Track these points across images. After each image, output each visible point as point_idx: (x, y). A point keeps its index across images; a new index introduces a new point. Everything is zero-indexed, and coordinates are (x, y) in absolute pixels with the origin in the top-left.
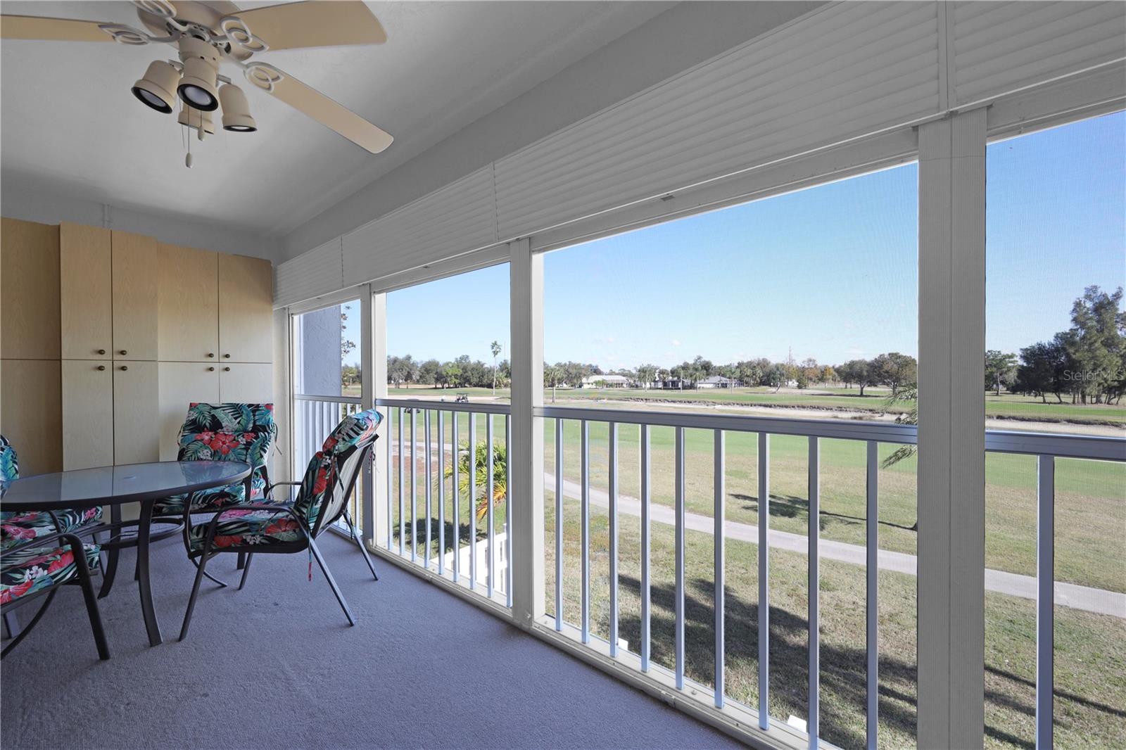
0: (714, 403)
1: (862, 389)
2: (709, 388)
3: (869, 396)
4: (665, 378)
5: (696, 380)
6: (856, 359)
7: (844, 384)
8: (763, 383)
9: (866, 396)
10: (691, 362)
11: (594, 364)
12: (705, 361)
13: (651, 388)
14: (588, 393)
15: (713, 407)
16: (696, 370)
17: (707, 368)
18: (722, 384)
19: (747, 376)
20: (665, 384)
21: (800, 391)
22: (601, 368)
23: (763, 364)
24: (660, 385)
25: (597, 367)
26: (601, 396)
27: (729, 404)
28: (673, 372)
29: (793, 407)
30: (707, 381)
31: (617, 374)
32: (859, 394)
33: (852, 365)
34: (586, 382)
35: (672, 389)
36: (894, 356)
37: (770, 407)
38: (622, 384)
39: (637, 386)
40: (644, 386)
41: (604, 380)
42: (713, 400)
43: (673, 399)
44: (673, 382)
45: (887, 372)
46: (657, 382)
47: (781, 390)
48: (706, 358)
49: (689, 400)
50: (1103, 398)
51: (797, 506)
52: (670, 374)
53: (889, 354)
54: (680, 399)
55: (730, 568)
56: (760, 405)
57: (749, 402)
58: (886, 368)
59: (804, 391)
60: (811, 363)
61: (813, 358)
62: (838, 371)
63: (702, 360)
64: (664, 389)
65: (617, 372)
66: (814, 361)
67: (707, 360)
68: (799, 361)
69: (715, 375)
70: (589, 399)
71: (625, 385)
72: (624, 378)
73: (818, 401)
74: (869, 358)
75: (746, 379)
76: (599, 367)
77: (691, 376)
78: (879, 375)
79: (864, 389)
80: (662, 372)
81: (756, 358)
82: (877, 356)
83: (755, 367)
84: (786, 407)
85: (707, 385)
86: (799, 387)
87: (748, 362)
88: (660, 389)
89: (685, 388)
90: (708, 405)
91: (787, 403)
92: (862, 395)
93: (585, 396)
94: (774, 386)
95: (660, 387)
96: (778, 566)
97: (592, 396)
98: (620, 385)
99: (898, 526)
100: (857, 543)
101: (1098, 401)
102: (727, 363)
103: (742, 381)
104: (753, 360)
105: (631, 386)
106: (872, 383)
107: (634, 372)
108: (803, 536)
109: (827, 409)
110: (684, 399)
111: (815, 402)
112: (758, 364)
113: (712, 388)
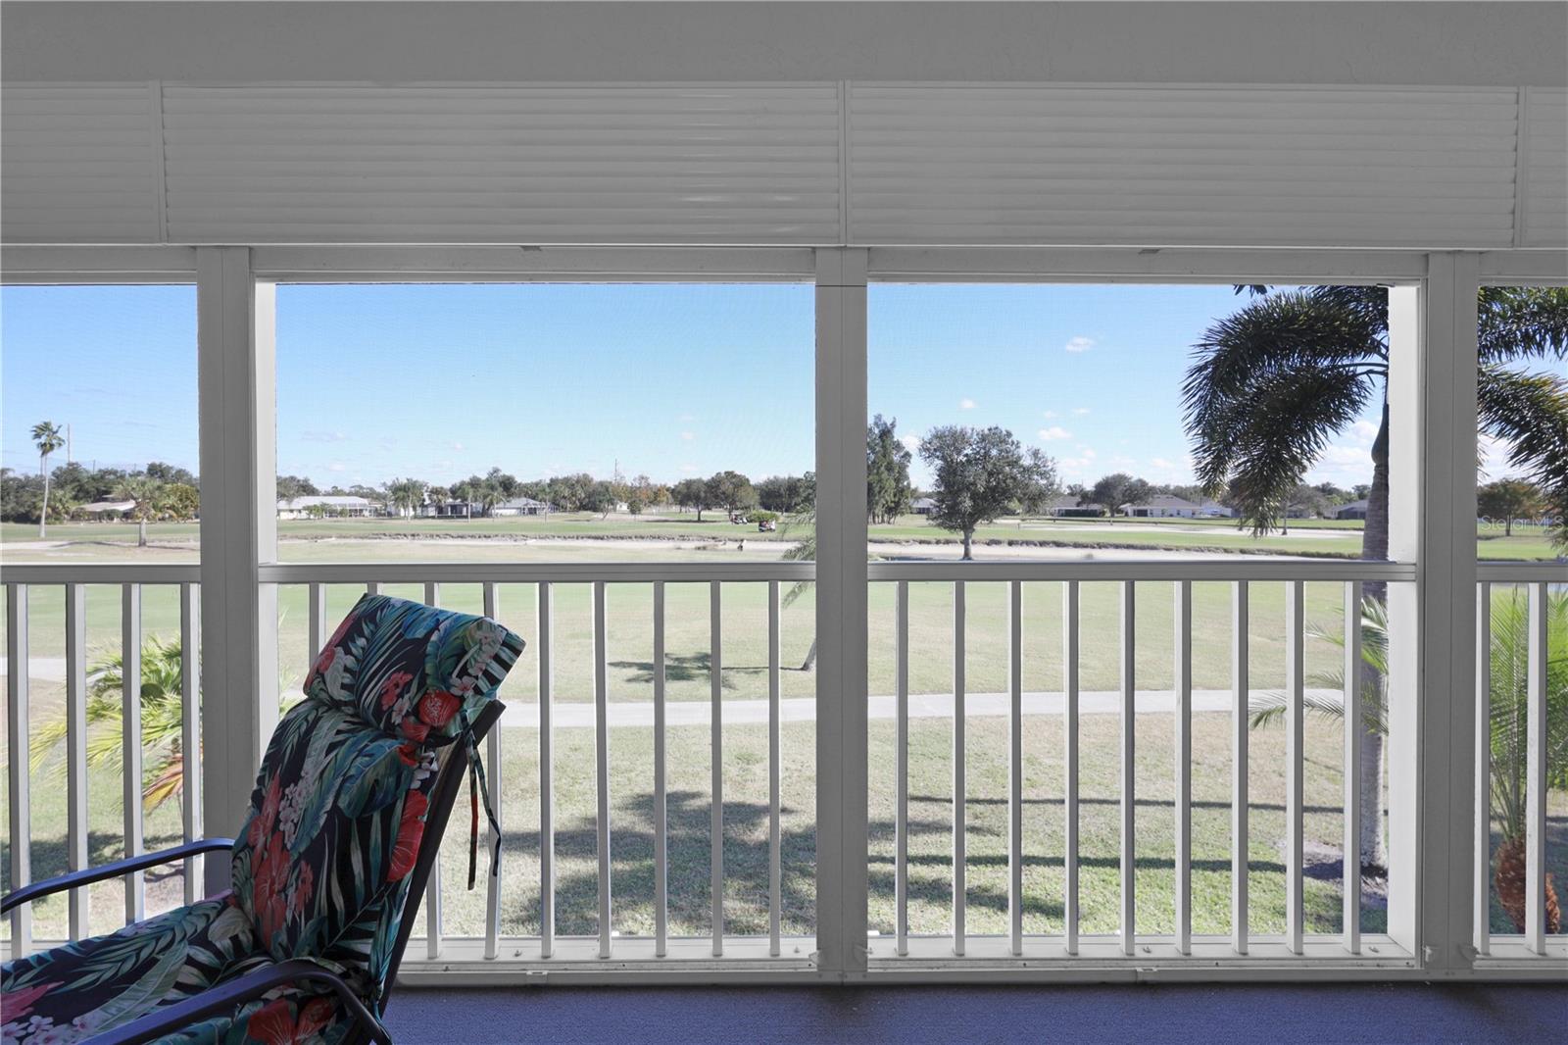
0: (525, 537)
1: (699, 513)
2: (510, 516)
3: (706, 521)
4: (440, 501)
5: (491, 503)
6: (694, 477)
7: (678, 507)
8: (583, 507)
9: (704, 521)
10: (483, 476)
11: (300, 477)
12: (504, 476)
13: (415, 517)
14: (290, 529)
15: (524, 542)
16: (493, 488)
17: (508, 487)
18: (530, 509)
19: (564, 497)
20: (440, 510)
21: (633, 517)
22: (315, 483)
23: (584, 481)
24: (432, 512)
25: (306, 481)
26: (327, 533)
27: (547, 537)
28: (454, 492)
29: (630, 538)
30: (508, 505)
31: (349, 494)
32: (696, 519)
33: (689, 484)
34: (287, 507)
35: (452, 517)
36: (730, 474)
37: (602, 539)
38: (361, 511)
39: (390, 514)
40: (402, 513)
41: (324, 505)
42: (524, 533)
43: (461, 533)
44: (454, 507)
45: (724, 493)
46: (426, 506)
47: (610, 516)
48: (506, 471)
49: (487, 533)
50: (886, 519)
51: (685, 665)
52: (449, 493)
53: (726, 473)
54: (471, 533)
55: (640, 768)
56: (589, 538)
57: (575, 534)
58: (723, 488)
59: (639, 517)
60: (643, 481)
61: (645, 475)
62: (673, 492)
63: (501, 474)
64: (439, 518)
65: (347, 490)
66: (647, 479)
67: (508, 474)
68: (630, 480)
69: (520, 496)
70: (297, 537)
71: (366, 513)
72: (365, 501)
73: (657, 529)
74: (706, 477)
75: (562, 502)
76: (311, 482)
77: (485, 497)
78: (717, 497)
79: (702, 513)
80: (435, 491)
81: (575, 474)
82: (714, 475)
83: (573, 485)
84: (622, 538)
85: (507, 511)
86: (633, 512)
87: (565, 478)
88: (433, 517)
89: (474, 515)
90: (515, 541)
91: (623, 533)
92: (699, 521)
93: (289, 534)
94: (602, 511)
95: (431, 514)
96: (694, 748)
97: (304, 533)
98: (358, 512)
99: (790, 669)
100: (760, 697)
101: (883, 521)
102: (535, 480)
103: (556, 506)
104: (570, 475)
105: (377, 513)
106: (708, 507)
107: (381, 490)
108: (704, 703)
109: (669, 539)
110: (479, 532)
111: (656, 530)
112: (578, 482)
113: (514, 515)
